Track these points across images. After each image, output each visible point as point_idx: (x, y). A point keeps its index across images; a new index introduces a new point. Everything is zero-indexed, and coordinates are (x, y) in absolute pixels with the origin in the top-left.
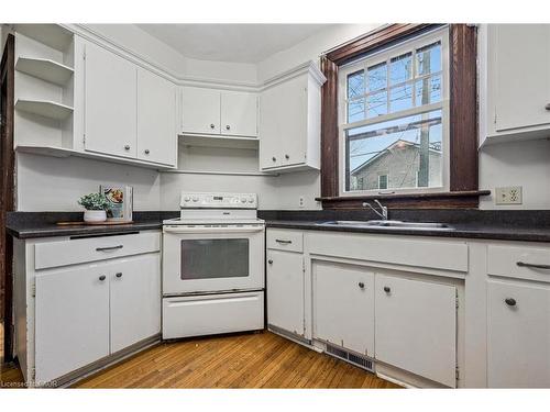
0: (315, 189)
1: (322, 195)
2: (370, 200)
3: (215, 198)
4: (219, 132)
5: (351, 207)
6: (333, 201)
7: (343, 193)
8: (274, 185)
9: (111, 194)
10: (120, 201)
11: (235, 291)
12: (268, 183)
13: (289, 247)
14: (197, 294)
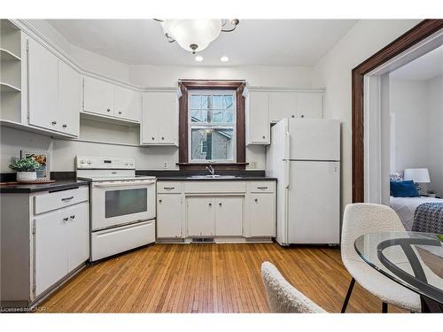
0: (176, 158)
1: (180, 161)
2: (208, 165)
3: (105, 162)
4: (113, 115)
5: (196, 169)
6: (186, 165)
7: (190, 161)
8: (145, 153)
9: (33, 158)
10: (44, 164)
11: (139, 221)
12: (141, 152)
13: (172, 191)
14: (116, 226)
